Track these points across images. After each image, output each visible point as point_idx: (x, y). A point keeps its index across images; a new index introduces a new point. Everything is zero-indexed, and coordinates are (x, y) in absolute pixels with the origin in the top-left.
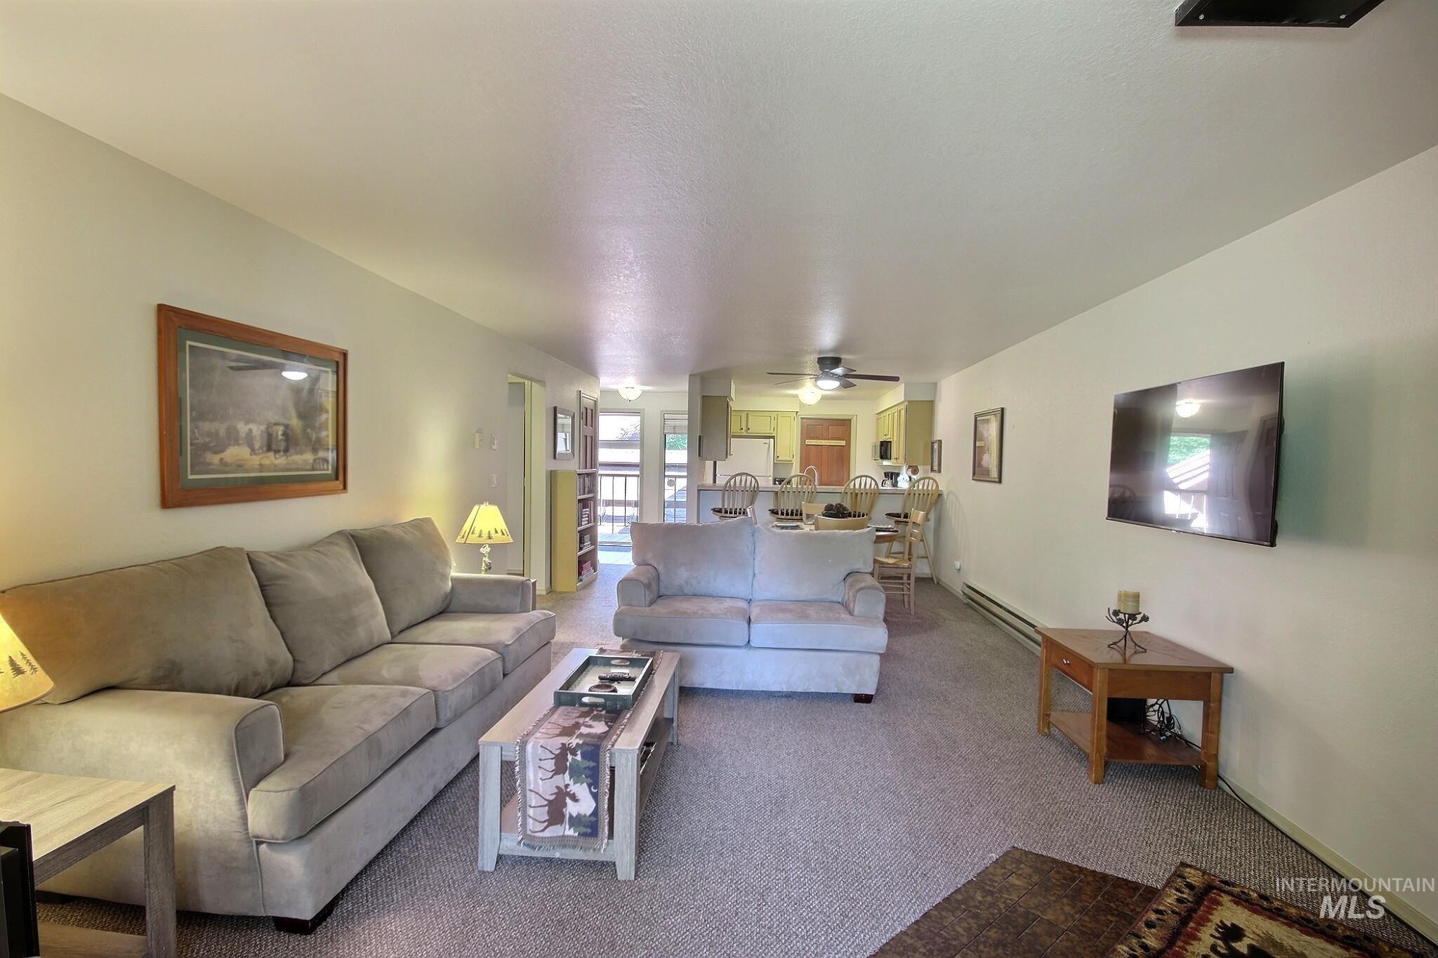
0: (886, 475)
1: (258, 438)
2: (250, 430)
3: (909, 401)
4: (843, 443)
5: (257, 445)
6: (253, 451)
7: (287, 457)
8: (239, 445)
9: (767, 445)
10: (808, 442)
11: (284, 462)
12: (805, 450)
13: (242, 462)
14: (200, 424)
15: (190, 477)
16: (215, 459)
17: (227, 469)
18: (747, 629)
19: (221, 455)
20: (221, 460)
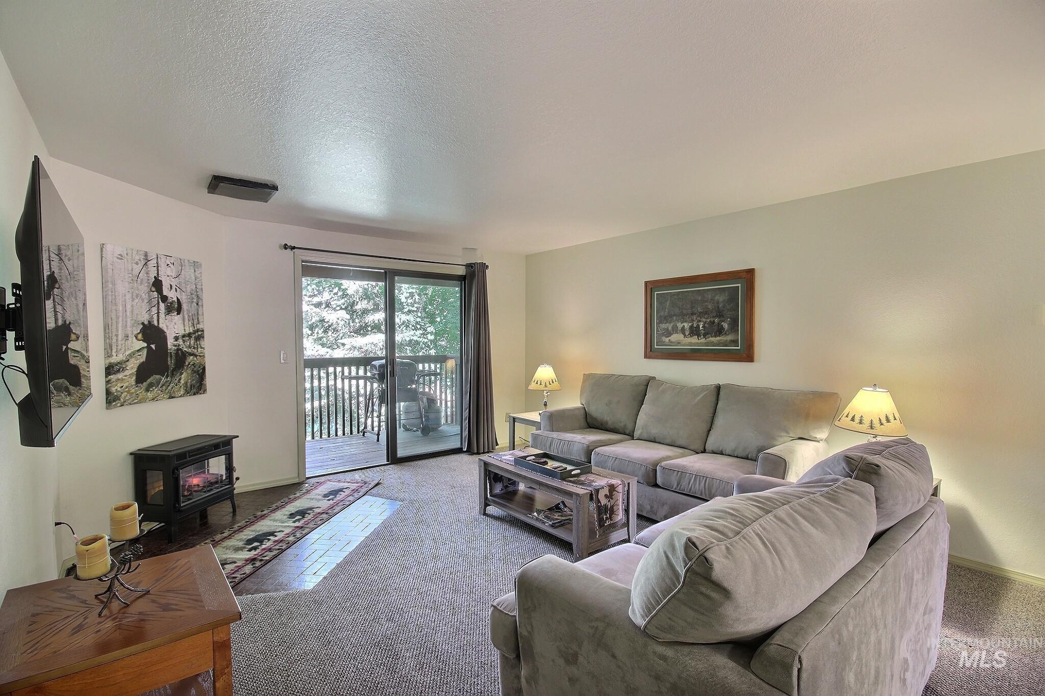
1: (688, 329)
2: (684, 326)
5: (687, 333)
6: (685, 336)
7: (706, 339)
8: (677, 333)
11: (704, 342)
13: (680, 341)
14: (661, 325)
15: (656, 347)
16: (667, 340)
17: (672, 344)
19: (669, 338)
20: (669, 340)
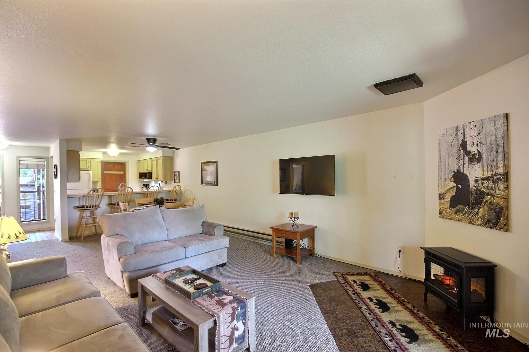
0: (144, 185)
3: (164, 157)
4: (122, 173)
9: (88, 174)
10: (105, 172)
12: (104, 176)
18: (185, 251)
